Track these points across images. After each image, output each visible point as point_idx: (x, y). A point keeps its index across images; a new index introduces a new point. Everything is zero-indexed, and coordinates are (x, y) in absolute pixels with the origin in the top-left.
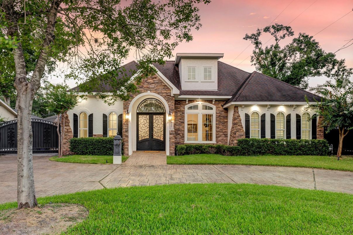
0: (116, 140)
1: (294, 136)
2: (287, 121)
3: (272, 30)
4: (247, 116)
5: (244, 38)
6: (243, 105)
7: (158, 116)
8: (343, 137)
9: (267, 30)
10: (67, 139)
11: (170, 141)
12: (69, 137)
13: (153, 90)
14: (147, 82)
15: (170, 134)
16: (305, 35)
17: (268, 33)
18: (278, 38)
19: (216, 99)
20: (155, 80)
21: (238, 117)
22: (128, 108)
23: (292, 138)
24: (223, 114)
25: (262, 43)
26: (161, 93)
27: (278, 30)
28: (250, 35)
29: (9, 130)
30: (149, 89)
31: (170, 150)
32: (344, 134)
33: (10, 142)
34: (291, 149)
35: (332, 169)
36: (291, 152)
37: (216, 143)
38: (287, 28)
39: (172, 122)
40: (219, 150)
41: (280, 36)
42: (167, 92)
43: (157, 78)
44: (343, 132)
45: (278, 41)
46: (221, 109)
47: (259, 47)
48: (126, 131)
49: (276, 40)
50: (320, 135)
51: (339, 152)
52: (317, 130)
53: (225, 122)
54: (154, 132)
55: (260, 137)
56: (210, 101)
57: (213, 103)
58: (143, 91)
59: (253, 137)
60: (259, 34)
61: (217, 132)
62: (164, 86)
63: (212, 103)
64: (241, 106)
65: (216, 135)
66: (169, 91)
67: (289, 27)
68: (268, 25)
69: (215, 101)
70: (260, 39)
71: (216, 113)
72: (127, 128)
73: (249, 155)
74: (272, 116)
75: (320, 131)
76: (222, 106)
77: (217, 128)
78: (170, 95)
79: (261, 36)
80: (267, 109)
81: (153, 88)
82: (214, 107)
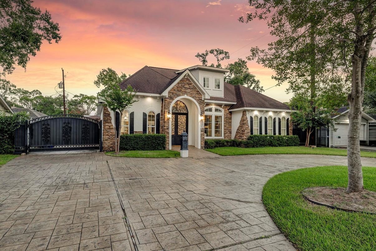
0: (184, 136)
1: (277, 134)
2: (274, 122)
3: (215, 53)
4: (251, 118)
5: (196, 56)
6: (250, 110)
7: (182, 116)
8: (310, 134)
9: (212, 52)
10: (109, 136)
11: (201, 137)
12: (111, 133)
13: (189, 94)
14: (184, 87)
15: (202, 131)
16: (242, 60)
17: (212, 54)
18: (219, 59)
19: (225, 104)
20: (190, 86)
21: (246, 118)
22: (169, 109)
23: (276, 135)
24: (229, 116)
25: (207, 61)
26: (195, 97)
27: (220, 53)
28: (200, 54)
29: (44, 127)
30: (186, 93)
31: (201, 145)
32: (311, 132)
33: (44, 139)
34: (281, 142)
35: (328, 155)
36: (281, 144)
37: (224, 138)
38: (226, 53)
39: (203, 122)
40: (234, 144)
41: (220, 58)
42: (199, 97)
43: (192, 84)
44: (310, 131)
45: (219, 62)
46: (227, 112)
47: (206, 64)
48: (167, 128)
49: (218, 60)
50: (291, 132)
51: (307, 143)
52: (290, 129)
53: (230, 122)
54: (179, 130)
55: (259, 134)
56: (220, 105)
57: (223, 107)
58: (181, 95)
59: (255, 134)
60: (207, 54)
61: (224, 129)
62: (197, 91)
63: (221, 107)
64: (248, 110)
65: (224, 132)
66: (201, 96)
67: (228, 53)
68: (213, 49)
69: (225, 105)
70: (207, 58)
71: (224, 115)
72: (168, 125)
73: (257, 147)
74: (266, 119)
75: (291, 129)
76: (228, 110)
77: (225, 126)
78: (201, 100)
79: (208, 56)
80: (263, 113)
81: (189, 93)
82: (223, 110)
